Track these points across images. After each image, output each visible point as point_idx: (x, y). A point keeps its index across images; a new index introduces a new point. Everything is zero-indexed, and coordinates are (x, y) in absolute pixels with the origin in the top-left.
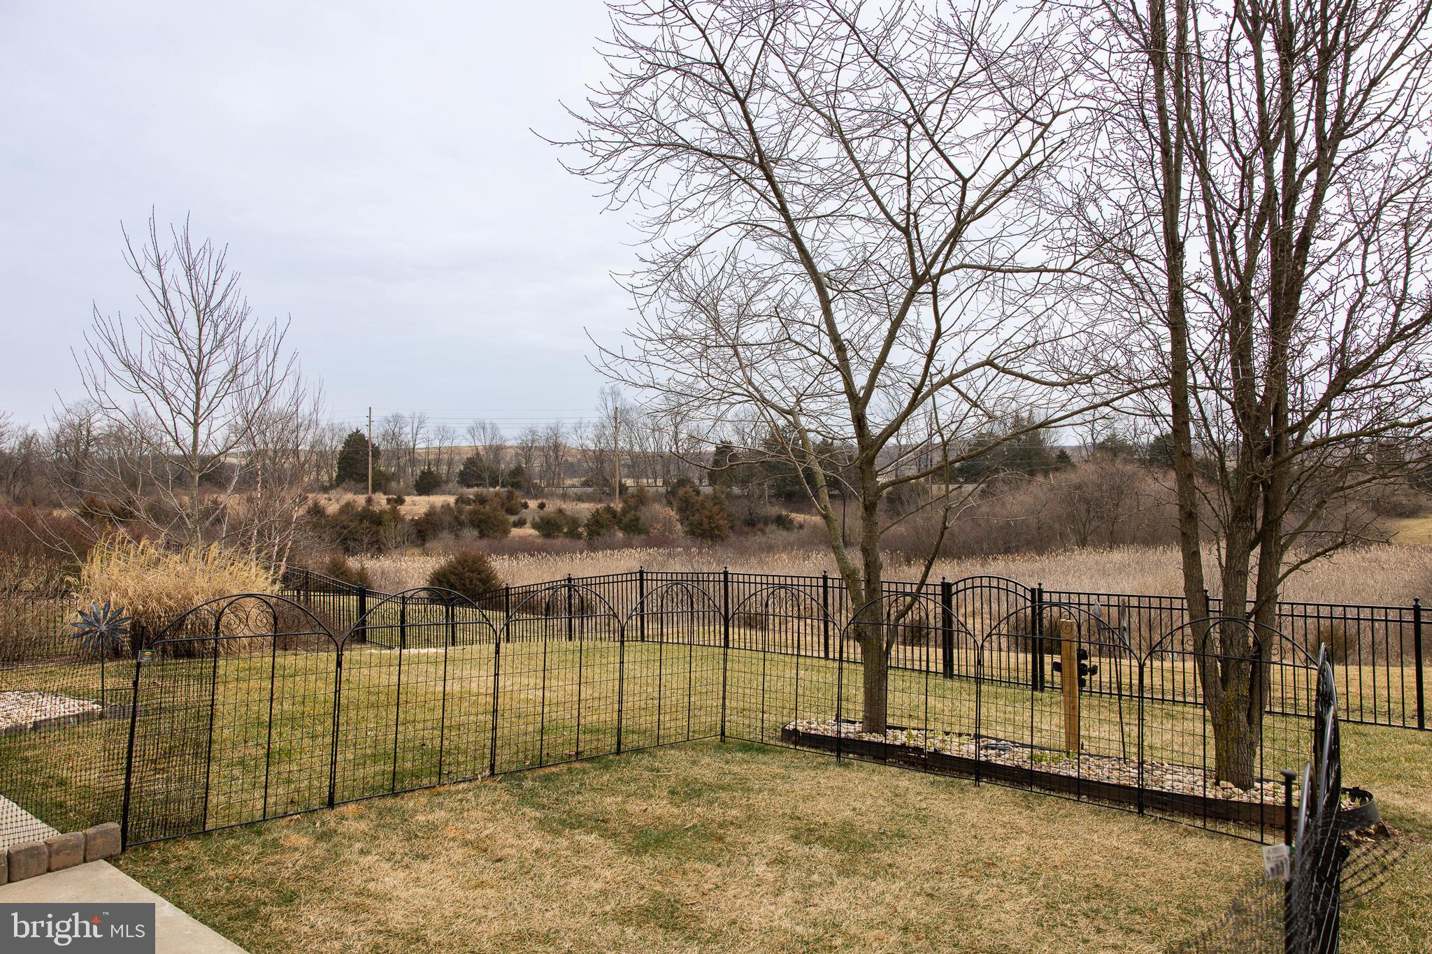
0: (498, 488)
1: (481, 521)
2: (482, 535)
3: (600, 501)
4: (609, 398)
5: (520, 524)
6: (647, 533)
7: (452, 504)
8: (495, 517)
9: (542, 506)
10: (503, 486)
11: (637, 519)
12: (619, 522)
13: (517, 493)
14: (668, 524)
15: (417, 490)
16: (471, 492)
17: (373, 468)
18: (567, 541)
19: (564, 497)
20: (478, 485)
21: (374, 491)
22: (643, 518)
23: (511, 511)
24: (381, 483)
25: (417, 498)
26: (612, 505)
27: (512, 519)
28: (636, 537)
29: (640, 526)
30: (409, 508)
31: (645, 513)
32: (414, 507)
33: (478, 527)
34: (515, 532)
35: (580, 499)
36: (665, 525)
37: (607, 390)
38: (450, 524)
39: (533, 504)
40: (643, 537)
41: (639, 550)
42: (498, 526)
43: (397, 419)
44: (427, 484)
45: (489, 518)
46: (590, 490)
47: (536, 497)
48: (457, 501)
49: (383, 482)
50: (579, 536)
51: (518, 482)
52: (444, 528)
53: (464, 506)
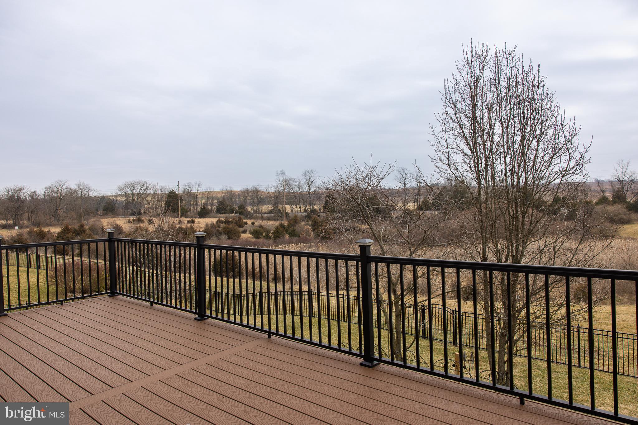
0: (233, 214)
1: (229, 232)
2: (229, 238)
3: (278, 220)
4: (280, 176)
5: (245, 232)
6: (299, 236)
7: (215, 223)
8: (234, 230)
9: (253, 223)
10: (236, 213)
11: (294, 230)
12: (287, 231)
13: (242, 217)
14: (307, 233)
15: (199, 216)
16: (222, 217)
17: (181, 206)
18: (265, 241)
19: (262, 219)
20: (225, 213)
21: (181, 217)
22: (297, 230)
23: (240, 226)
24: (184, 213)
25: (200, 220)
26: (283, 222)
27: (241, 229)
28: (294, 238)
29: (295, 233)
30: (197, 225)
31: (297, 228)
32: (199, 224)
33: (227, 234)
34: (243, 236)
35: (269, 219)
36: (306, 233)
37: (279, 172)
38: (216, 233)
39: (249, 222)
40: (297, 238)
41: (295, 244)
42: (235, 234)
43: (189, 184)
44: (203, 213)
45: (232, 230)
46: (273, 215)
47: (250, 219)
48: (217, 222)
49: (184, 212)
50: (270, 238)
51: (242, 212)
52: (213, 235)
53: (220, 224)
